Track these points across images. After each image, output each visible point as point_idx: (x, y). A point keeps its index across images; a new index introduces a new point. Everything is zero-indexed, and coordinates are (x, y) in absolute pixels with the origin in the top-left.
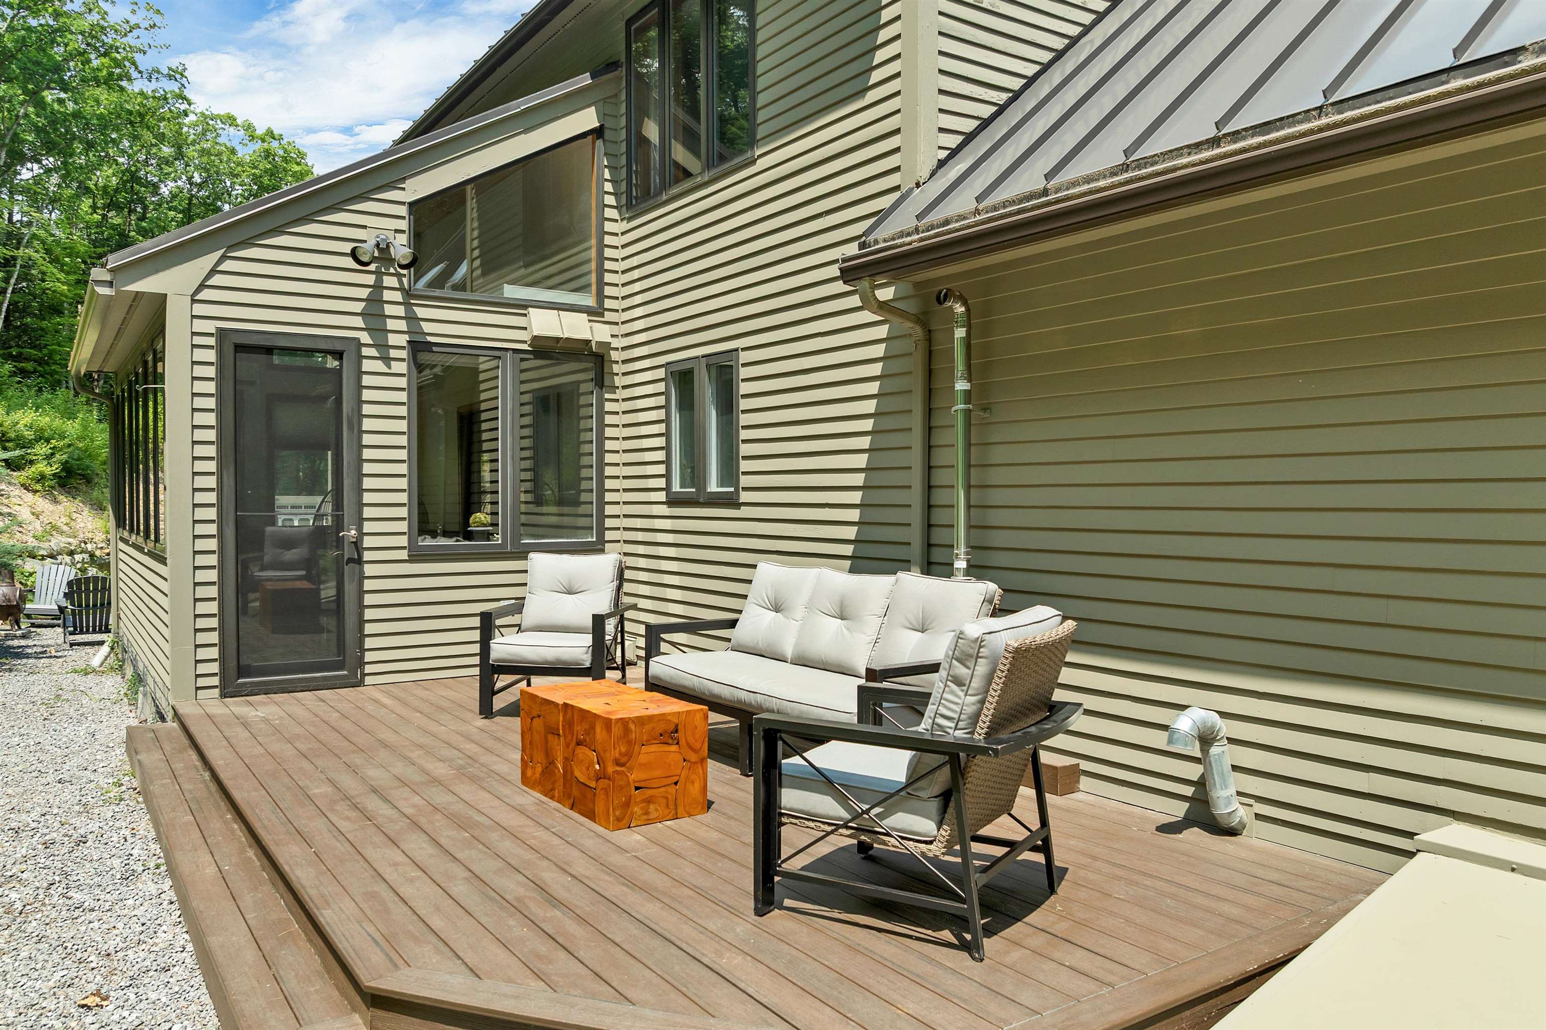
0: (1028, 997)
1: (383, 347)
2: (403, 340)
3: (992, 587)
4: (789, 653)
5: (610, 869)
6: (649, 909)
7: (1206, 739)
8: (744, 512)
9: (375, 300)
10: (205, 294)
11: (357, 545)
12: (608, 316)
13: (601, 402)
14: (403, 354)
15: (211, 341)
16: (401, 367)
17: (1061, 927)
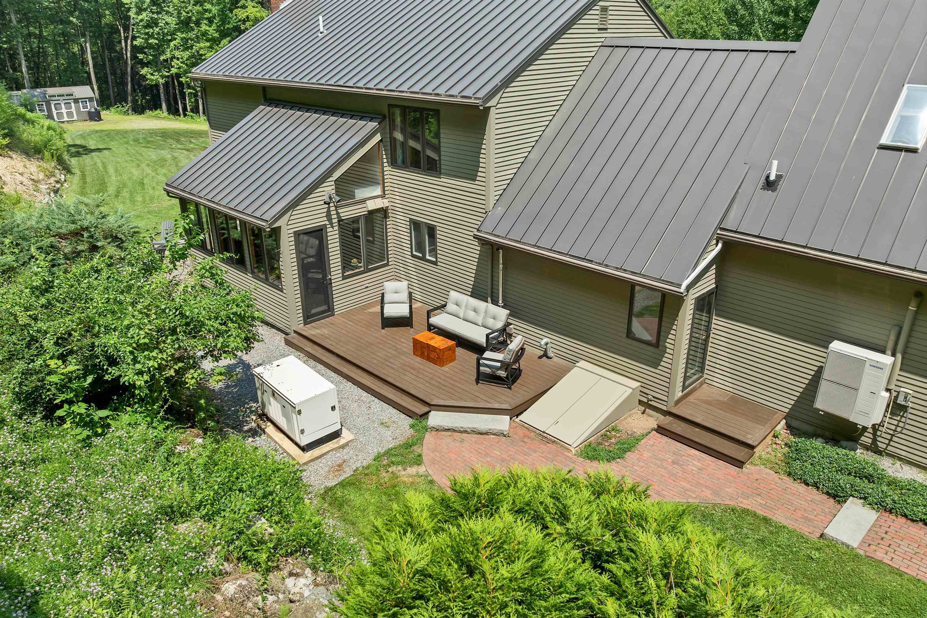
0: (518, 396)
1: (331, 224)
2: (336, 220)
3: (508, 311)
4: (462, 317)
5: (447, 377)
6: (459, 385)
7: (546, 344)
8: (438, 267)
9: (329, 211)
10: (290, 223)
11: (330, 279)
12: (387, 196)
13: (386, 222)
14: (337, 224)
15: (292, 235)
16: (336, 228)
17: (522, 383)
